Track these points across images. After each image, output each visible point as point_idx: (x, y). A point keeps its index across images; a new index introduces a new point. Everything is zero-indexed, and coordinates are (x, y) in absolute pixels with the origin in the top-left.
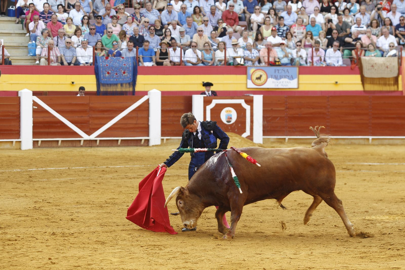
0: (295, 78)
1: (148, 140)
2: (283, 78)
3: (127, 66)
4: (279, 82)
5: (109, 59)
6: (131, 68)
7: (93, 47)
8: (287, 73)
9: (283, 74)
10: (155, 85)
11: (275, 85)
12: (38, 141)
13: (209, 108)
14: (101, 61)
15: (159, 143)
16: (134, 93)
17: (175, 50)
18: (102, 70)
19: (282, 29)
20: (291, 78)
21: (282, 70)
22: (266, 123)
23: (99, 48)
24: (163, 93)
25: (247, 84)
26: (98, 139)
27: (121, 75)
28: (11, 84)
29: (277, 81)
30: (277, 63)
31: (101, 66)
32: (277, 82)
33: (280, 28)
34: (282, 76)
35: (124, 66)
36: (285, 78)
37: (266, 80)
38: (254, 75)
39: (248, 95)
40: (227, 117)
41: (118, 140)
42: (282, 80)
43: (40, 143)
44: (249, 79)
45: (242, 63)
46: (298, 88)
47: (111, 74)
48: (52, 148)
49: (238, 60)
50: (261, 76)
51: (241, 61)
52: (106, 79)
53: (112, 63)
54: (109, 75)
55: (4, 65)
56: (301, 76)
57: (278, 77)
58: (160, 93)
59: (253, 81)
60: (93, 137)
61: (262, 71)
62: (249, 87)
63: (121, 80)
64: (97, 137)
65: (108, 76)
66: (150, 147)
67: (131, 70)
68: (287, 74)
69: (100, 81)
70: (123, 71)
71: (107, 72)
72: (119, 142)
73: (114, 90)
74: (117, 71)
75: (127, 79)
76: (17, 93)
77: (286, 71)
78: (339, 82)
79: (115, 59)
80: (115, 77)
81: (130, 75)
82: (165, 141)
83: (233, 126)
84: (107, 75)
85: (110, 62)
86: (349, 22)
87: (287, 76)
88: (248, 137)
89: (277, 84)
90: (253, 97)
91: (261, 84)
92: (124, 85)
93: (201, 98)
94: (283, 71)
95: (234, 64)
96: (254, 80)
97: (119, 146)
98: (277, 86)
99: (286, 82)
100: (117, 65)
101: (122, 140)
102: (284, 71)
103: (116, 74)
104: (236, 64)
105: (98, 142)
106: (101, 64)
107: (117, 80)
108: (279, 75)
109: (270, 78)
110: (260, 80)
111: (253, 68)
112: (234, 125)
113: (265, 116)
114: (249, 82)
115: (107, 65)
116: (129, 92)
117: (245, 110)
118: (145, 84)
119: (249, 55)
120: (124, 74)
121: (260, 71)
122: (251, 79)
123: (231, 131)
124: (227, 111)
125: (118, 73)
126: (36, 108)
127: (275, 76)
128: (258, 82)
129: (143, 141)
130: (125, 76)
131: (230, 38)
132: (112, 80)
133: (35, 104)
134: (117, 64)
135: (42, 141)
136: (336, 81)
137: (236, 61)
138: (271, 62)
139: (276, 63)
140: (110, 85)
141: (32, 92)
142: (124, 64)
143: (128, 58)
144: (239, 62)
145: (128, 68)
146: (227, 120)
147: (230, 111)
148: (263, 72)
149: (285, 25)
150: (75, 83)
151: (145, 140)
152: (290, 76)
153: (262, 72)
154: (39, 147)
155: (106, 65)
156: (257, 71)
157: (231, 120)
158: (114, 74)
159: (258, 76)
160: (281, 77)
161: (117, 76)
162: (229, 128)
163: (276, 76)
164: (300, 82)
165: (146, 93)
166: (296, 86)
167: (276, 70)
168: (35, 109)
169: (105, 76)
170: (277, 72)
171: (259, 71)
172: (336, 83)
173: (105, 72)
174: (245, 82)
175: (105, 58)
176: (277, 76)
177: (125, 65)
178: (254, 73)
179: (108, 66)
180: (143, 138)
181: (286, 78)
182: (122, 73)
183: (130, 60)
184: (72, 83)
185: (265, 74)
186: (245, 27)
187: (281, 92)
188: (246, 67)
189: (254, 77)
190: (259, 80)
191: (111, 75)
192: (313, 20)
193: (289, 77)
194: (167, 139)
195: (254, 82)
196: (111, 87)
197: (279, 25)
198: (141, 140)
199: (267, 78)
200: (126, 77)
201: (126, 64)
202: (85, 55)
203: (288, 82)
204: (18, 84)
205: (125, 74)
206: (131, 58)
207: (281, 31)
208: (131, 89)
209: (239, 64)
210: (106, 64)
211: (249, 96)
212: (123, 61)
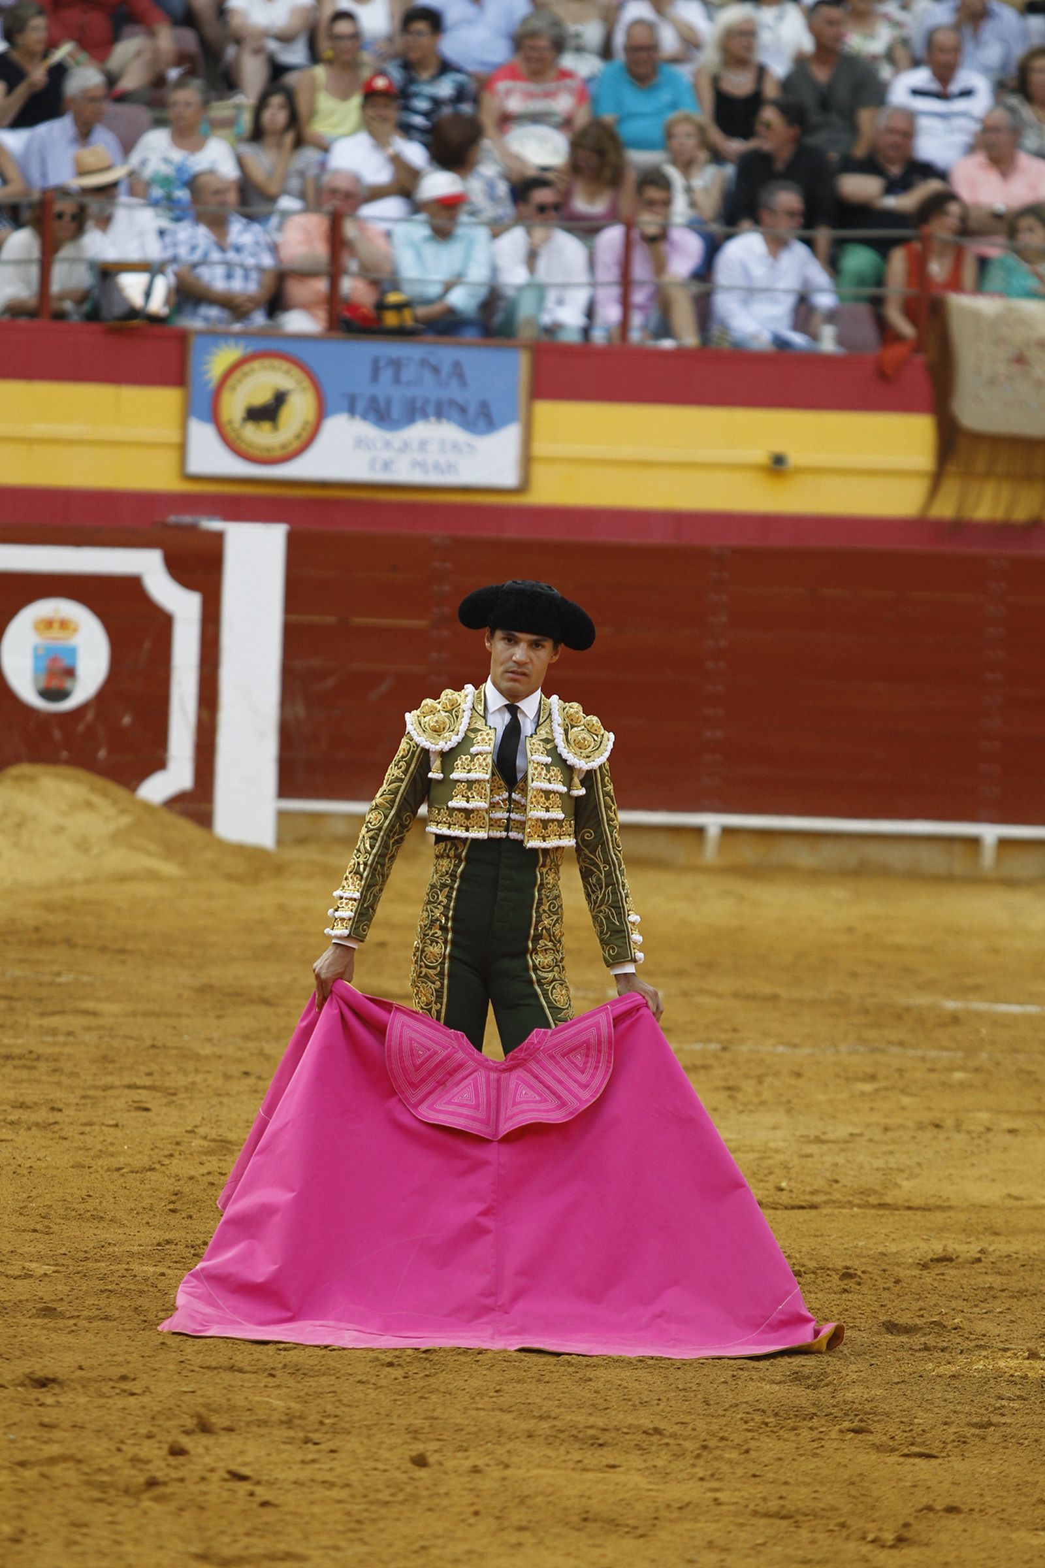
0: (505, 422)
2: (425, 416)
4: (396, 445)
8: (454, 383)
9: (428, 389)
11: (372, 464)
19: (428, 90)
20: (481, 423)
21: (424, 363)
22: (301, 710)
25: (182, 448)
29: (388, 435)
30: (391, 319)
32: (387, 445)
33: (414, 88)
34: (419, 404)
36: (439, 414)
37: (309, 429)
38: (233, 389)
39: (187, 519)
40: (44, 664)
42: (418, 430)
44: (202, 418)
45: (157, 304)
46: (523, 488)
49: (132, 285)
50: (280, 398)
51: (148, 294)
56: (546, 411)
57: (396, 412)
59: (228, 429)
61: (285, 365)
62: (197, 465)
68: (453, 391)
77: (445, 369)
78: (795, 458)
83: (81, 728)
86: (875, 58)
87: (452, 403)
88: (177, 803)
89: (386, 455)
90: (219, 537)
91: (278, 453)
94: (428, 376)
95: (105, 313)
96: (230, 422)
98: (387, 466)
99: (442, 443)
102: (436, 370)
104: (118, 310)
108: (399, 396)
109: (337, 411)
110: (275, 427)
111: (232, 342)
112: (90, 716)
113: (299, 664)
114: (202, 435)
117: (162, 623)
119: (206, 254)
121: (277, 363)
122: (214, 417)
123: (64, 754)
124: (47, 624)
127: (374, 400)
128: (259, 436)
131: (84, 134)
136: (778, 448)
137: (119, 290)
138: (352, 307)
139: (379, 319)
144: (137, 300)
146: (42, 684)
147: (64, 624)
148: (296, 371)
149: (445, 67)
152: (472, 409)
153: (287, 372)
156: (255, 365)
157: (67, 684)
159: (262, 397)
160: (413, 413)
162: (57, 734)
163: (382, 404)
164: (540, 448)
166: (508, 477)
167: (382, 364)
170: (386, 375)
171: (267, 362)
172: (779, 461)
174: (174, 436)
176: (389, 402)
178: (237, 375)
181: (449, 419)
185: (307, 383)
186: (187, 66)
187: (413, 508)
188: (183, 338)
189: (234, 406)
190: (266, 426)
192: (641, 36)
193: (463, 410)
195: (232, 436)
197: (408, 66)
199: (322, 413)
203: (456, 447)
207: (422, 105)
209: (133, 313)
211: (193, 528)
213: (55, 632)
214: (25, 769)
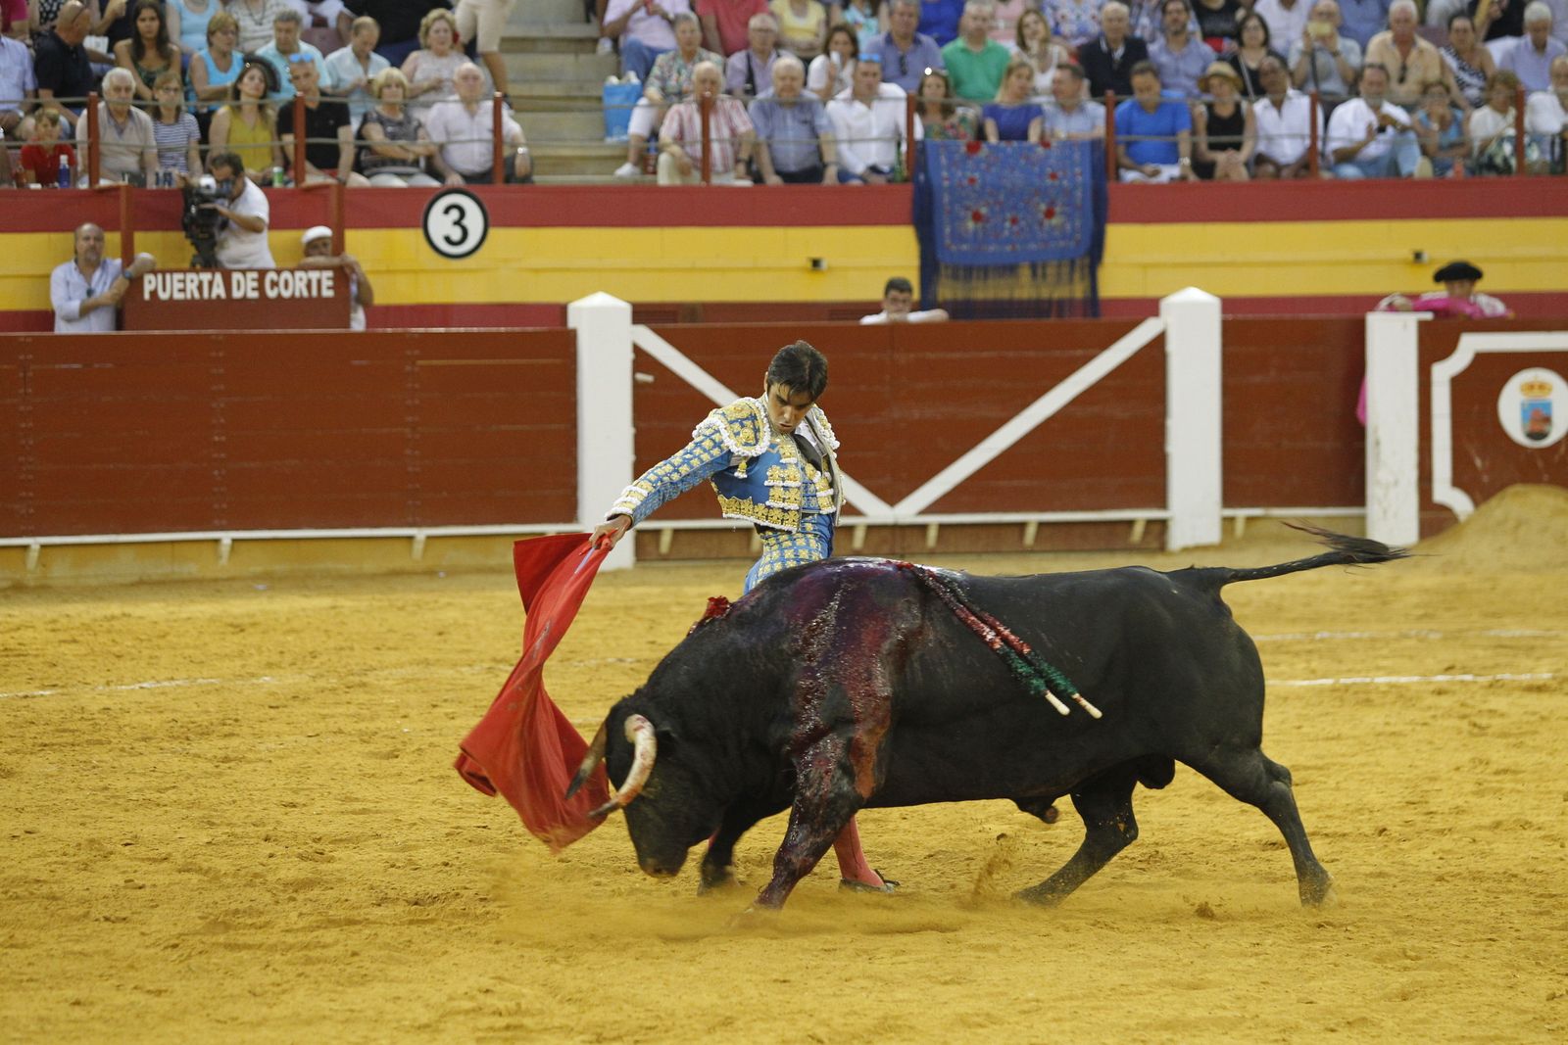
1: (1163, 524)
3: (1065, 183)
5: (984, 151)
6: (1079, 194)
7: (909, 100)
10: (1193, 272)
12: (657, 532)
13: (1444, 373)
14: (944, 160)
15: (1212, 534)
16: (1093, 304)
17: (1278, 105)
18: (951, 203)
23: (933, 104)
24: (1229, 305)
26: (934, 520)
27: (1036, 228)
28: (537, 271)
31: (946, 184)
35: (1049, 182)
40: (1529, 414)
41: (1022, 526)
43: (666, 540)
47: (987, 220)
48: (721, 563)
52: (965, 247)
53: (994, 170)
54: (980, 225)
55: (499, 185)
58: (1215, 304)
60: (908, 510)
63: (1033, 246)
64: (931, 509)
65: (975, 233)
66: (1171, 554)
67: (1078, 201)
69: (940, 256)
70: (1043, 207)
71: (970, 214)
72: (1031, 532)
73: (1004, 294)
74: (1015, 208)
75: (1062, 244)
76: (561, 311)
79: (1009, 150)
80: (1006, 233)
81: (1078, 223)
82: (1240, 527)
83: (1557, 458)
84: (971, 225)
85: (990, 165)
92: (1051, 271)
93: (1405, 327)
97: (1031, 551)
100: (1016, 178)
101: (1041, 525)
103: (1014, 221)
105: (932, 534)
106: (945, 174)
107: (1018, 247)
112: (1563, 450)
115: (972, 181)
116: (1071, 301)
118: (1145, 266)
120: (1047, 222)
123: (1546, 477)
124: (1530, 387)
125: (1020, 216)
126: (649, 378)
129: (1138, 530)
130: (1052, 228)
131: (1541, 47)
132: (992, 248)
133: (642, 360)
134: (1017, 173)
135: (676, 532)
140: (985, 271)
141: (627, 309)
142: (1049, 170)
143: (1069, 144)
145: (1068, 193)
146: (1528, 429)
147: (1542, 387)
150: (824, 264)
151: (1150, 523)
154: (665, 558)
155: (965, 182)
157: (1546, 428)
158: (1004, 220)
161: (1016, 228)
162: (1540, 464)
165: (1149, 307)
168: (645, 384)
169: (961, 229)
173: (962, 213)
175: (963, 149)
177: (1053, 176)
179: (977, 186)
180: (1141, 515)
182: (1041, 216)
183: (1077, 156)
184: (809, 265)
191: (988, 226)
194: (1250, 519)
196: (990, 282)
198: (1130, 523)
200: (1057, 233)
201: (1060, 174)
202: (868, 137)
204: (568, 270)
205: (1055, 221)
206: (1082, 145)
208: (1079, 291)
210: (969, 174)
212: (1047, 157)
213: (1536, 392)
214: (1518, 488)
